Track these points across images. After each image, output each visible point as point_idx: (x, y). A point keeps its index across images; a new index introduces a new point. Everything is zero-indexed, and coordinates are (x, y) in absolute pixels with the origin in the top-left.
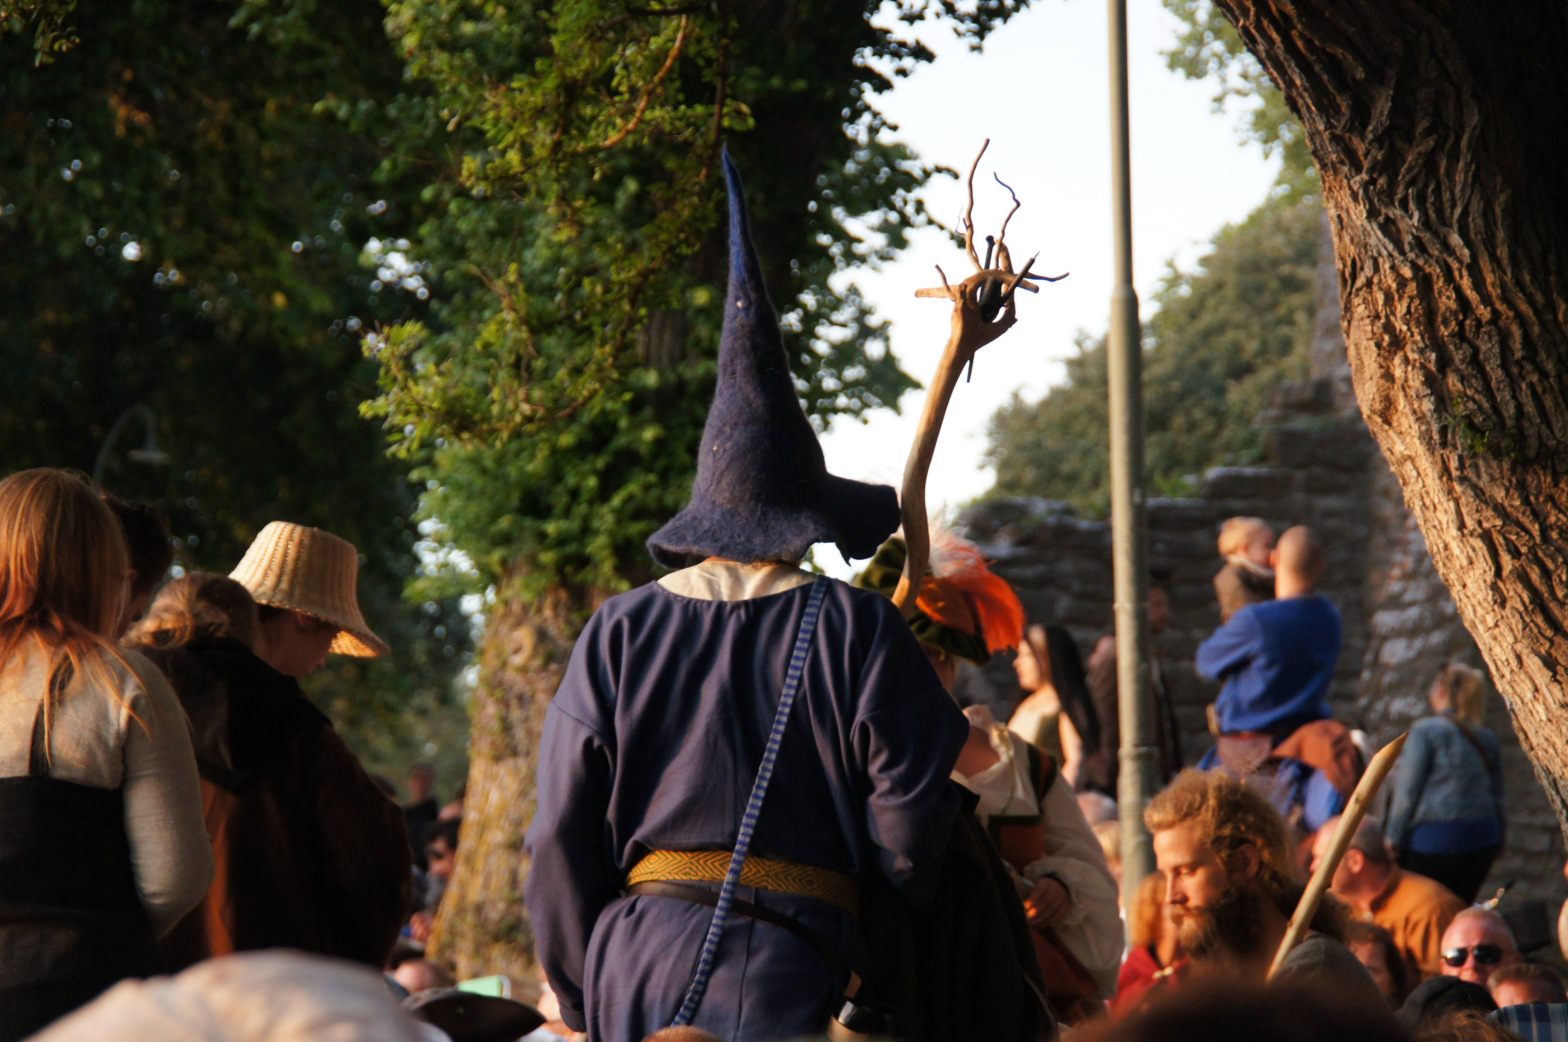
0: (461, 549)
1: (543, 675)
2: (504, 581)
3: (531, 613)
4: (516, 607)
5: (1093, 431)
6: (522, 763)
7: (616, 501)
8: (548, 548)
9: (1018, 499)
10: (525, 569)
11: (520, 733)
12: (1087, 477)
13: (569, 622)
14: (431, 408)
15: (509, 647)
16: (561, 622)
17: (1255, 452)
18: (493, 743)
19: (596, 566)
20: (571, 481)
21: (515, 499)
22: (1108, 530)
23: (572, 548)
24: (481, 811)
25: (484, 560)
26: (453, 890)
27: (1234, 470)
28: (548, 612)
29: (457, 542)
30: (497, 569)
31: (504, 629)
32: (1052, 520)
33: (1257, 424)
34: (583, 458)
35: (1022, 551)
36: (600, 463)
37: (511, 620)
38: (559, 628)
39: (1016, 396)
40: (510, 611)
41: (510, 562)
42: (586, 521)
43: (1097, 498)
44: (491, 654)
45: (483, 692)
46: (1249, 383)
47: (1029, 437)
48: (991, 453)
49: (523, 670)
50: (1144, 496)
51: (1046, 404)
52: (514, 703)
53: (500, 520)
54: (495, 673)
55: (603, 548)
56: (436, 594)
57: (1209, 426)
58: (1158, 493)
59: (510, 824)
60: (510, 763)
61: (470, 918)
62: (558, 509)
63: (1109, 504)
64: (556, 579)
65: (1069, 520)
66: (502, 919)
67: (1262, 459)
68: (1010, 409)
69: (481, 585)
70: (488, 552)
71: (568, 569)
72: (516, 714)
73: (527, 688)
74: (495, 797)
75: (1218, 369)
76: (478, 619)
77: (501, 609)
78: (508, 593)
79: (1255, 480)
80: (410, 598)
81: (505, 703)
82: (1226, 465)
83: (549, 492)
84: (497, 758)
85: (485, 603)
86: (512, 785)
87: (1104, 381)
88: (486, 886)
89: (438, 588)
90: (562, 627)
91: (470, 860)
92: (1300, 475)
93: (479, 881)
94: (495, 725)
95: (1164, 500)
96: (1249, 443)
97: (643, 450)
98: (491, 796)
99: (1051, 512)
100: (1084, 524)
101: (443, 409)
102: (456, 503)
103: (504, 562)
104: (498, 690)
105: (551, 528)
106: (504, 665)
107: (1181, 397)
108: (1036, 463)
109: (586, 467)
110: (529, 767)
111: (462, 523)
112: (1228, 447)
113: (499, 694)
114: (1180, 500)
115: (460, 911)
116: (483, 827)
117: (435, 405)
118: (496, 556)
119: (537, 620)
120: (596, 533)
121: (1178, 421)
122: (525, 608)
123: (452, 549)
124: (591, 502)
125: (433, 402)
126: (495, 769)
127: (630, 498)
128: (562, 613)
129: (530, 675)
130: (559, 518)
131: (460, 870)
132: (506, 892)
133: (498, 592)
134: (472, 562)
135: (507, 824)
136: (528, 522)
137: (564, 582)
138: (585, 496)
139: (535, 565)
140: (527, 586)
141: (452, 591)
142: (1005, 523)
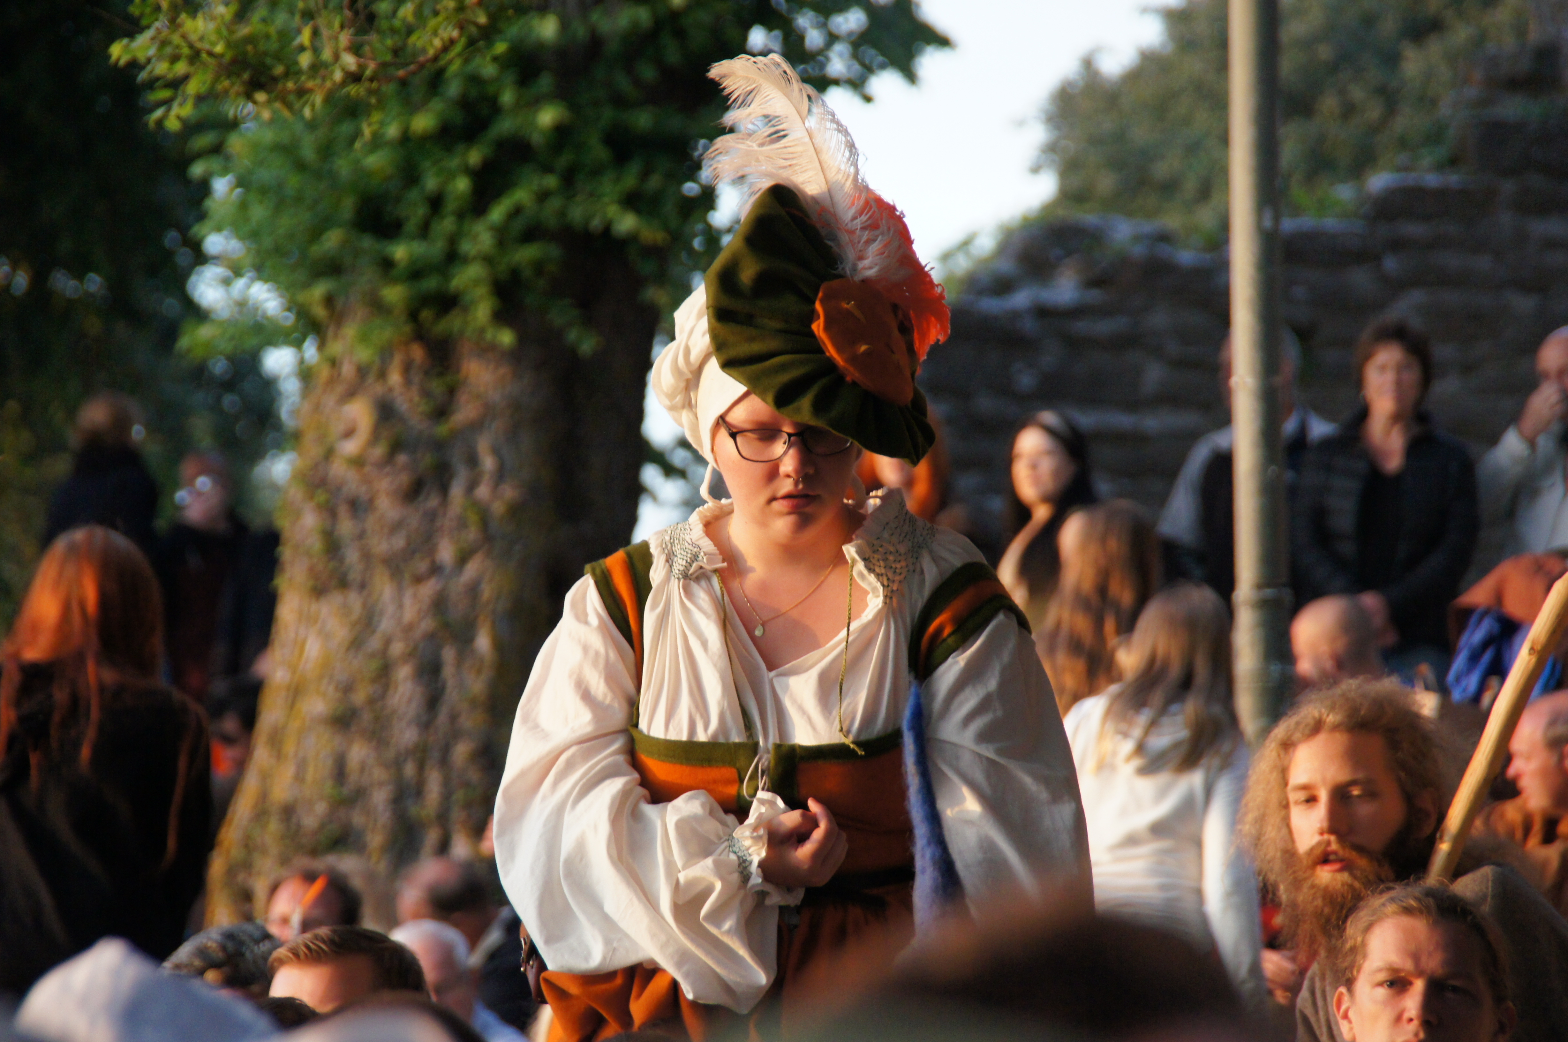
0: (266, 281)
1: (388, 469)
2: (330, 333)
3: (371, 379)
4: (348, 370)
5: (1202, 118)
6: (355, 600)
7: (497, 213)
8: (394, 281)
9: (1088, 217)
10: (360, 312)
11: (352, 556)
12: (1190, 185)
13: (426, 394)
14: (211, 54)
15: (338, 428)
16: (415, 391)
17: (1442, 152)
18: (311, 569)
19: (466, 310)
20: (431, 183)
21: (348, 206)
22: (1223, 266)
23: (431, 283)
24: (293, 668)
25: (302, 297)
26: (250, 785)
27: (1411, 179)
28: (395, 378)
29: (261, 272)
30: (320, 312)
31: (330, 401)
32: (1138, 251)
33: (1445, 110)
34: (449, 149)
35: (1095, 296)
36: (475, 157)
37: (340, 389)
38: (411, 401)
39: (1088, 64)
40: (339, 375)
41: (339, 304)
42: (453, 241)
43: (1205, 217)
44: (309, 438)
45: (296, 494)
46: (1435, 47)
47: (1108, 125)
48: (1051, 148)
49: (358, 462)
50: (1277, 218)
51: (1133, 76)
52: (343, 511)
53: (325, 237)
54: (316, 465)
55: (476, 282)
56: (227, 347)
57: (1374, 112)
58: (1297, 211)
59: (337, 688)
60: (336, 599)
61: (274, 826)
62: (412, 225)
63: (1225, 226)
64: (407, 329)
65: (1164, 251)
66: (322, 826)
67: (1453, 162)
68: (1081, 83)
69: (295, 335)
70: (307, 285)
71: (426, 314)
72: (346, 527)
73: (363, 489)
74: (313, 648)
75: (1389, 26)
76: (290, 387)
77: (325, 373)
78: (336, 348)
79: (1442, 193)
80: (189, 350)
81: (330, 511)
82: (1399, 170)
83: (398, 200)
84: (318, 591)
85: (302, 361)
86: (340, 632)
87: (1223, 44)
88: (299, 778)
89: (232, 338)
90: (416, 399)
91: (276, 741)
92: (1508, 187)
93: (288, 772)
94: (316, 544)
95: (1307, 222)
96: (1434, 137)
97: (536, 139)
98: (308, 647)
99: (1137, 238)
100: (1186, 257)
101: (228, 57)
102: (259, 212)
103: (329, 301)
104: (320, 491)
105: (400, 252)
106: (329, 454)
107: (1333, 68)
108: (1116, 164)
109: (454, 162)
110: (364, 605)
111: (268, 242)
112: (1403, 143)
113: (321, 496)
114: (1330, 223)
115: (261, 814)
116: (296, 692)
117: (219, 49)
118: (319, 290)
119: (379, 389)
120: (465, 260)
121: (1329, 103)
122: (362, 372)
123: (252, 280)
124: (461, 216)
125: (214, 44)
126: (314, 607)
127: (517, 211)
128: (416, 379)
129: (367, 469)
130: (413, 238)
131: (261, 754)
132: (328, 787)
133: (321, 347)
134: (283, 300)
135: (331, 689)
136: (367, 242)
137: (420, 335)
138: (451, 205)
139: (378, 307)
140: (364, 338)
141: (251, 342)
142: (1069, 254)
